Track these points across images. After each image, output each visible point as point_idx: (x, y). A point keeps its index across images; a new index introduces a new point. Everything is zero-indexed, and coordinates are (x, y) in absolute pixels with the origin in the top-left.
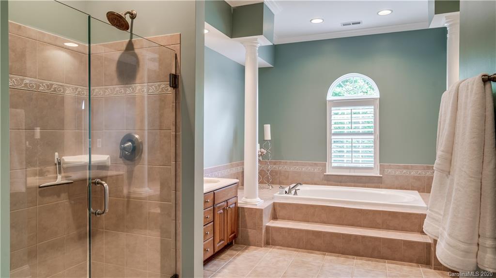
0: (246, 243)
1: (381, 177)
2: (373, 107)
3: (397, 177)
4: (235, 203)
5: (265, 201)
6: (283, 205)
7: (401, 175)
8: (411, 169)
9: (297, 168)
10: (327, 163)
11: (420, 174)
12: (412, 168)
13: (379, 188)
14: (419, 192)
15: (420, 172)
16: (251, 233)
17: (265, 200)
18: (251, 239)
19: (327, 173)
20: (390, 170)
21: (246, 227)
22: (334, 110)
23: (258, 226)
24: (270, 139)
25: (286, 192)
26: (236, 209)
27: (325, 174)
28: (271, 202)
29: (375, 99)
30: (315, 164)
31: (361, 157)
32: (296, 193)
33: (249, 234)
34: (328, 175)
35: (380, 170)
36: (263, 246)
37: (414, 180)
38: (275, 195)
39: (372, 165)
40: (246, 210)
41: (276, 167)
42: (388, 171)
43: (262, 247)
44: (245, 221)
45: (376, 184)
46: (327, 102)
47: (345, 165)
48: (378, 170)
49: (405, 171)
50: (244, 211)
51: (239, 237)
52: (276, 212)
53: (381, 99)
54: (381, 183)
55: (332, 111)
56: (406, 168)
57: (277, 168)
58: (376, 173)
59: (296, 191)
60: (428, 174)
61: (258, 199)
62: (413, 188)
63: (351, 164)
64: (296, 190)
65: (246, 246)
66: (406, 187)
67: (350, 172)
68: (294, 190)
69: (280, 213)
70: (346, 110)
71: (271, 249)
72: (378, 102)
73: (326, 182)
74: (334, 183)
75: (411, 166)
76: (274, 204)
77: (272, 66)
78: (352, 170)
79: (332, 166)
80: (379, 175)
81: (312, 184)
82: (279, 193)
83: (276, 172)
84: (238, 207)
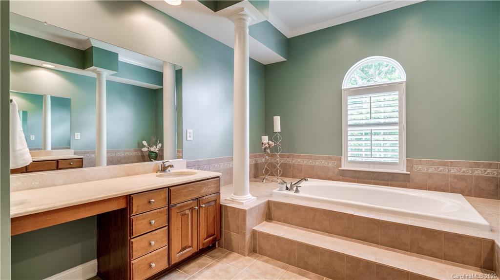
0: (229, 248)
1: (409, 174)
2: (398, 93)
3: (430, 175)
4: (215, 201)
5: (258, 199)
6: (279, 205)
7: (437, 174)
8: (451, 166)
9: (311, 162)
10: (343, 157)
11: (464, 172)
12: (452, 164)
13: (406, 188)
14: (463, 195)
15: (464, 169)
16: (235, 237)
17: (258, 197)
18: (234, 243)
19: (343, 168)
20: (420, 167)
21: (229, 229)
22: (350, 100)
23: (241, 229)
24: (280, 131)
25: (287, 189)
26: (217, 207)
27: (340, 168)
28: (265, 200)
29: (401, 83)
30: (329, 157)
31: (382, 151)
32: (297, 191)
33: (232, 237)
34: (343, 170)
35: (407, 166)
36: (247, 254)
37: (456, 180)
38: (274, 191)
39: (397, 160)
40: (229, 210)
41: (289, 161)
42: (417, 167)
43: (244, 256)
44: (228, 221)
45: (402, 182)
46: (343, 91)
47: (364, 159)
48: (404, 165)
49: (441, 168)
50: (227, 210)
51: (223, 239)
52: (270, 212)
53: (407, 84)
54: (409, 182)
55: (349, 101)
56: (444, 164)
57: (291, 161)
58: (403, 170)
59: (297, 189)
60: (476, 173)
61: (249, 196)
62: (453, 190)
63: (371, 159)
64: (297, 187)
65: (229, 251)
66: (442, 188)
67: (369, 168)
68: (296, 188)
69: (276, 213)
70: (365, 99)
71: (255, 260)
72: (404, 86)
73: (341, 177)
74: (351, 179)
75: (451, 162)
76: (269, 203)
77: (286, 60)
78: (371, 166)
79: (349, 160)
80: (405, 172)
81: (326, 179)
82: (278, 189)
83: (290, 166)
84: (221, 205)
